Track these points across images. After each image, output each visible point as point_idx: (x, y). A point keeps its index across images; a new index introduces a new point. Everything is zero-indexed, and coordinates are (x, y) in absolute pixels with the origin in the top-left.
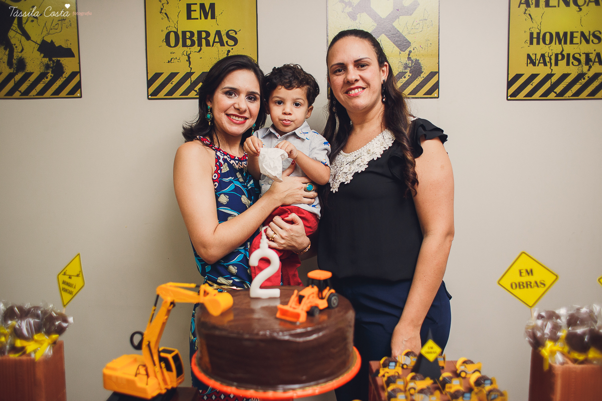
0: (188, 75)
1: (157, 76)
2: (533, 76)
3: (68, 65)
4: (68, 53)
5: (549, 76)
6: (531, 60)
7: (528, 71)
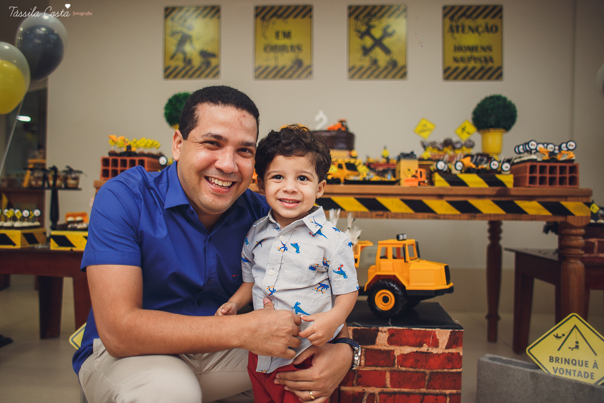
0: (275, 68)
1: (259, 67)
2: (456, 69)
3: (214, 61)
4: (213, 55)
5: (465, 69)
6: (456, 60)
7: (454, 65)
